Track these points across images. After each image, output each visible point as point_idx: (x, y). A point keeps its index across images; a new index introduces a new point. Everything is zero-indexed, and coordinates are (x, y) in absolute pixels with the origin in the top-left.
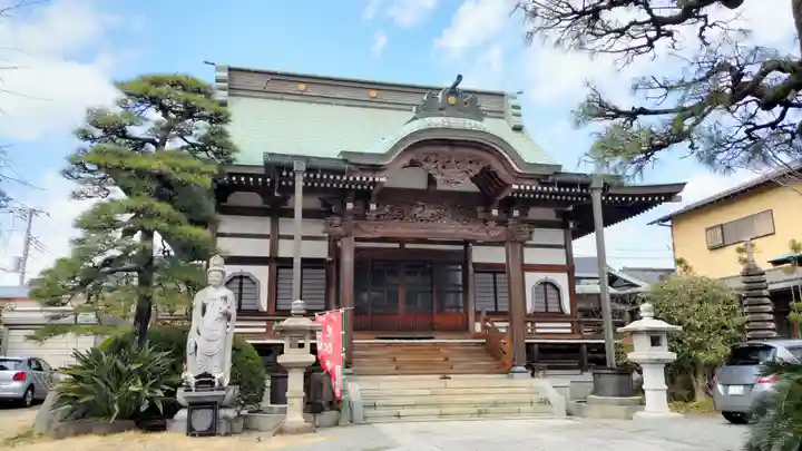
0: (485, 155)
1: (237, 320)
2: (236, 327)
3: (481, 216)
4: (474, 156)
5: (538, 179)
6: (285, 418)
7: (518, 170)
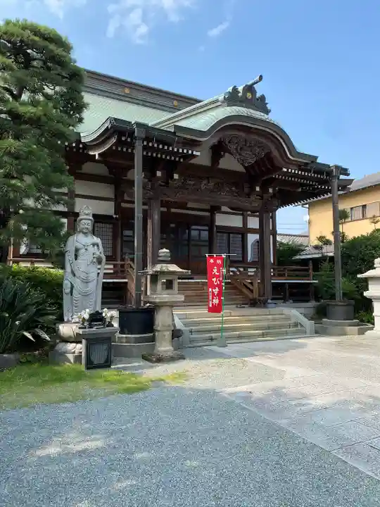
0: (270, 144)
1: (106, 264)
2: (106, 269)
3: (246, 190)
4: (262, 143)
5: (300, 166)
6: (153, 348)
7: (291, 157)
